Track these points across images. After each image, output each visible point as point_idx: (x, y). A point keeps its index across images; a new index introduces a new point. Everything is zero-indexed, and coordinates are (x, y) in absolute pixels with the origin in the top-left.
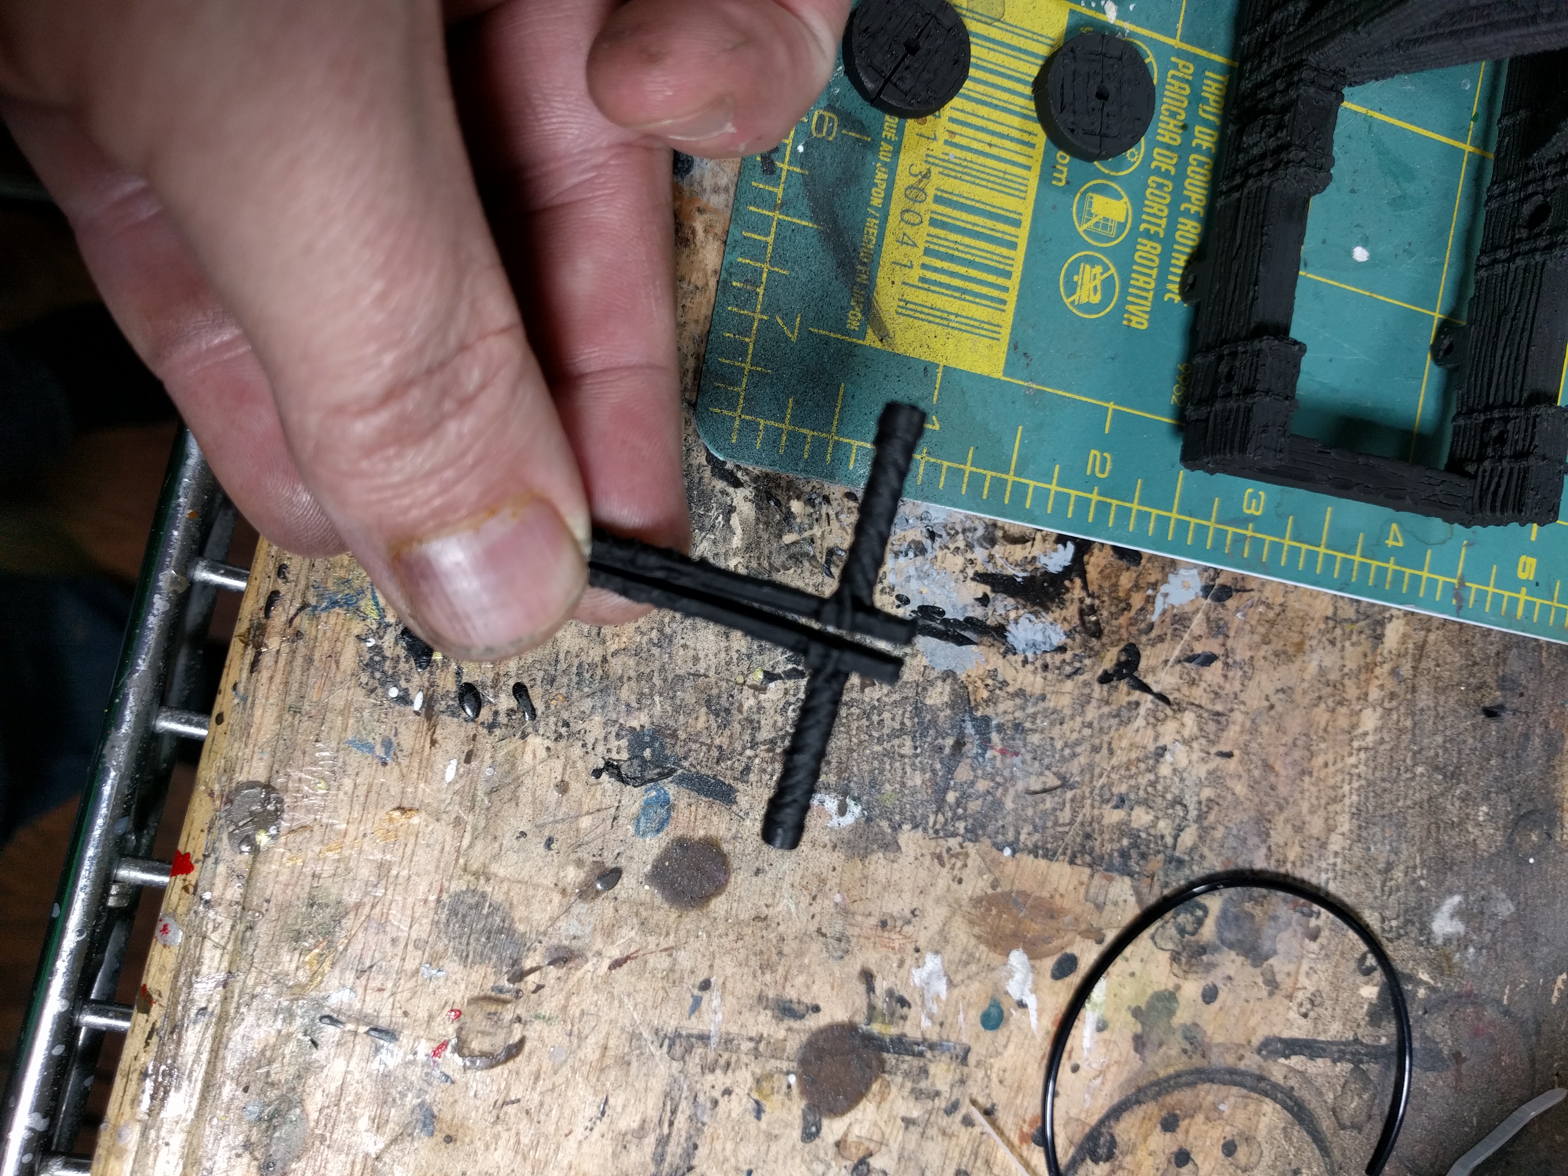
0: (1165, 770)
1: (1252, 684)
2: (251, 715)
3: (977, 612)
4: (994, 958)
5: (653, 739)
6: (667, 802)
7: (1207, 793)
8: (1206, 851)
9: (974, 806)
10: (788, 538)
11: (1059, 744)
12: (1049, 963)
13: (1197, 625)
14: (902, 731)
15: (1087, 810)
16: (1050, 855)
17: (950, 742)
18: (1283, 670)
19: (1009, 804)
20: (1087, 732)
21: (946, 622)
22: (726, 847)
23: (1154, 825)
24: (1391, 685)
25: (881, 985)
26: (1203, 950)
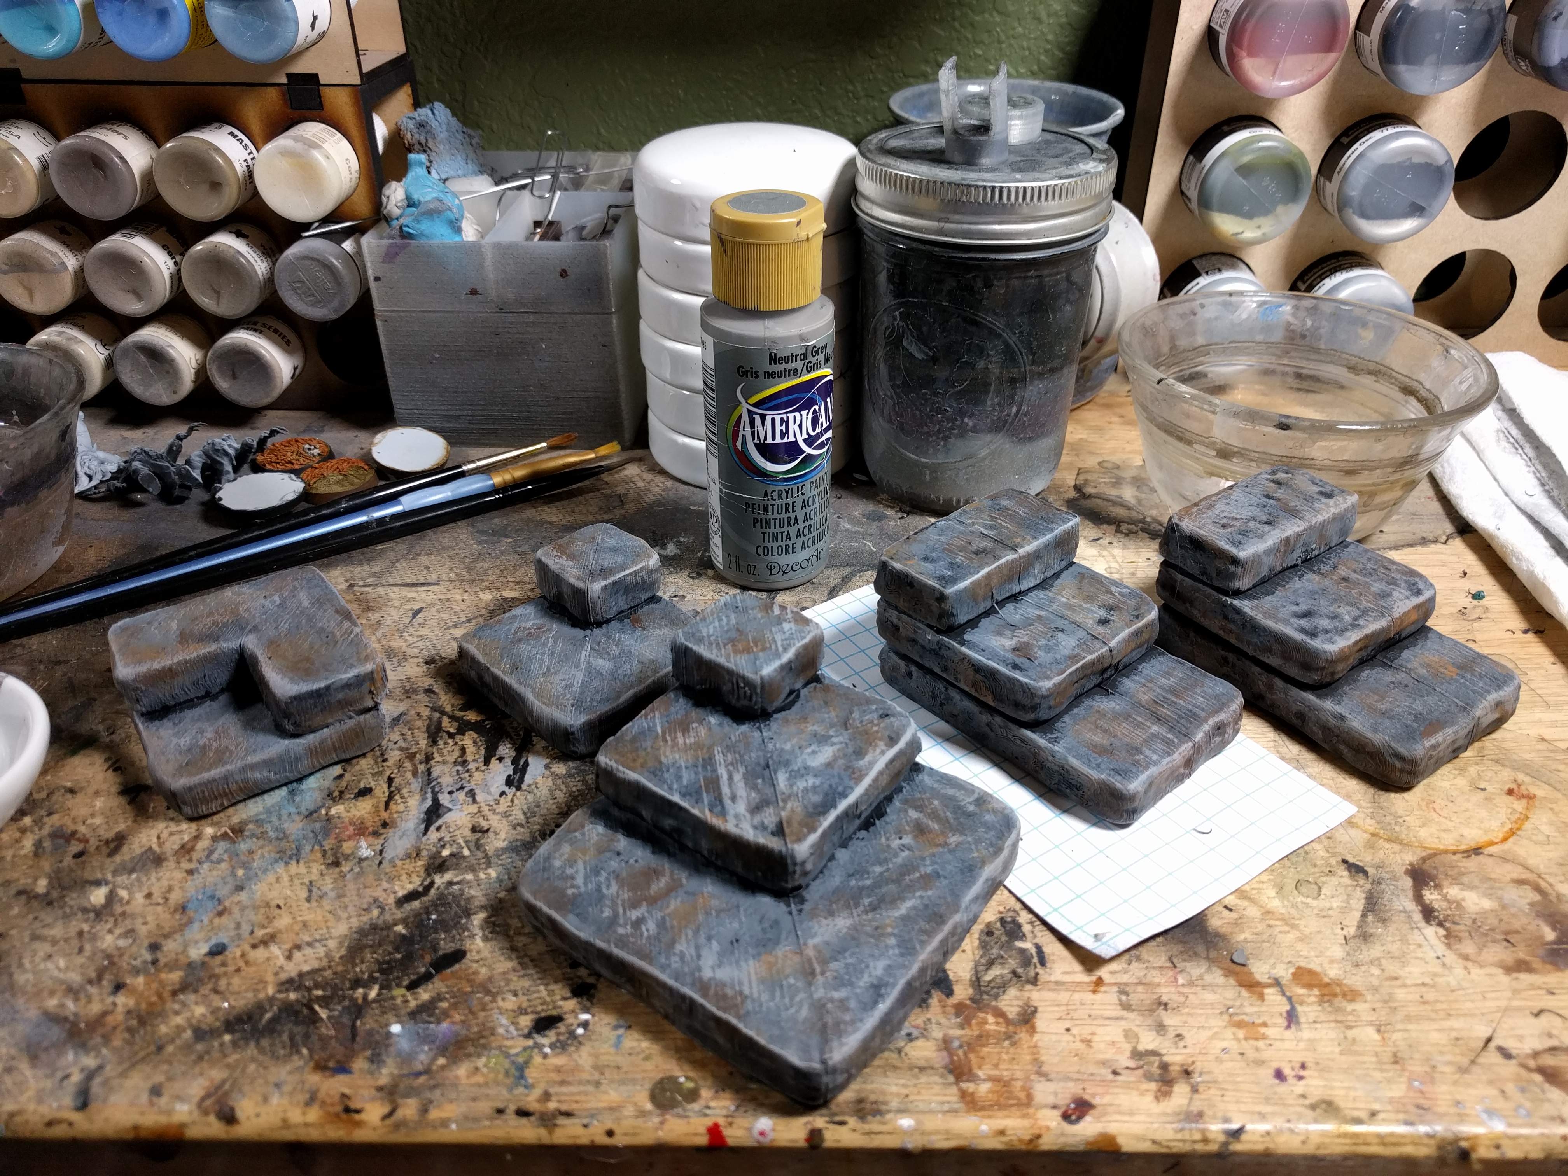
2: (604, 1109)
3: (508, 761)
10: (466, 852)
21: (515, 773)
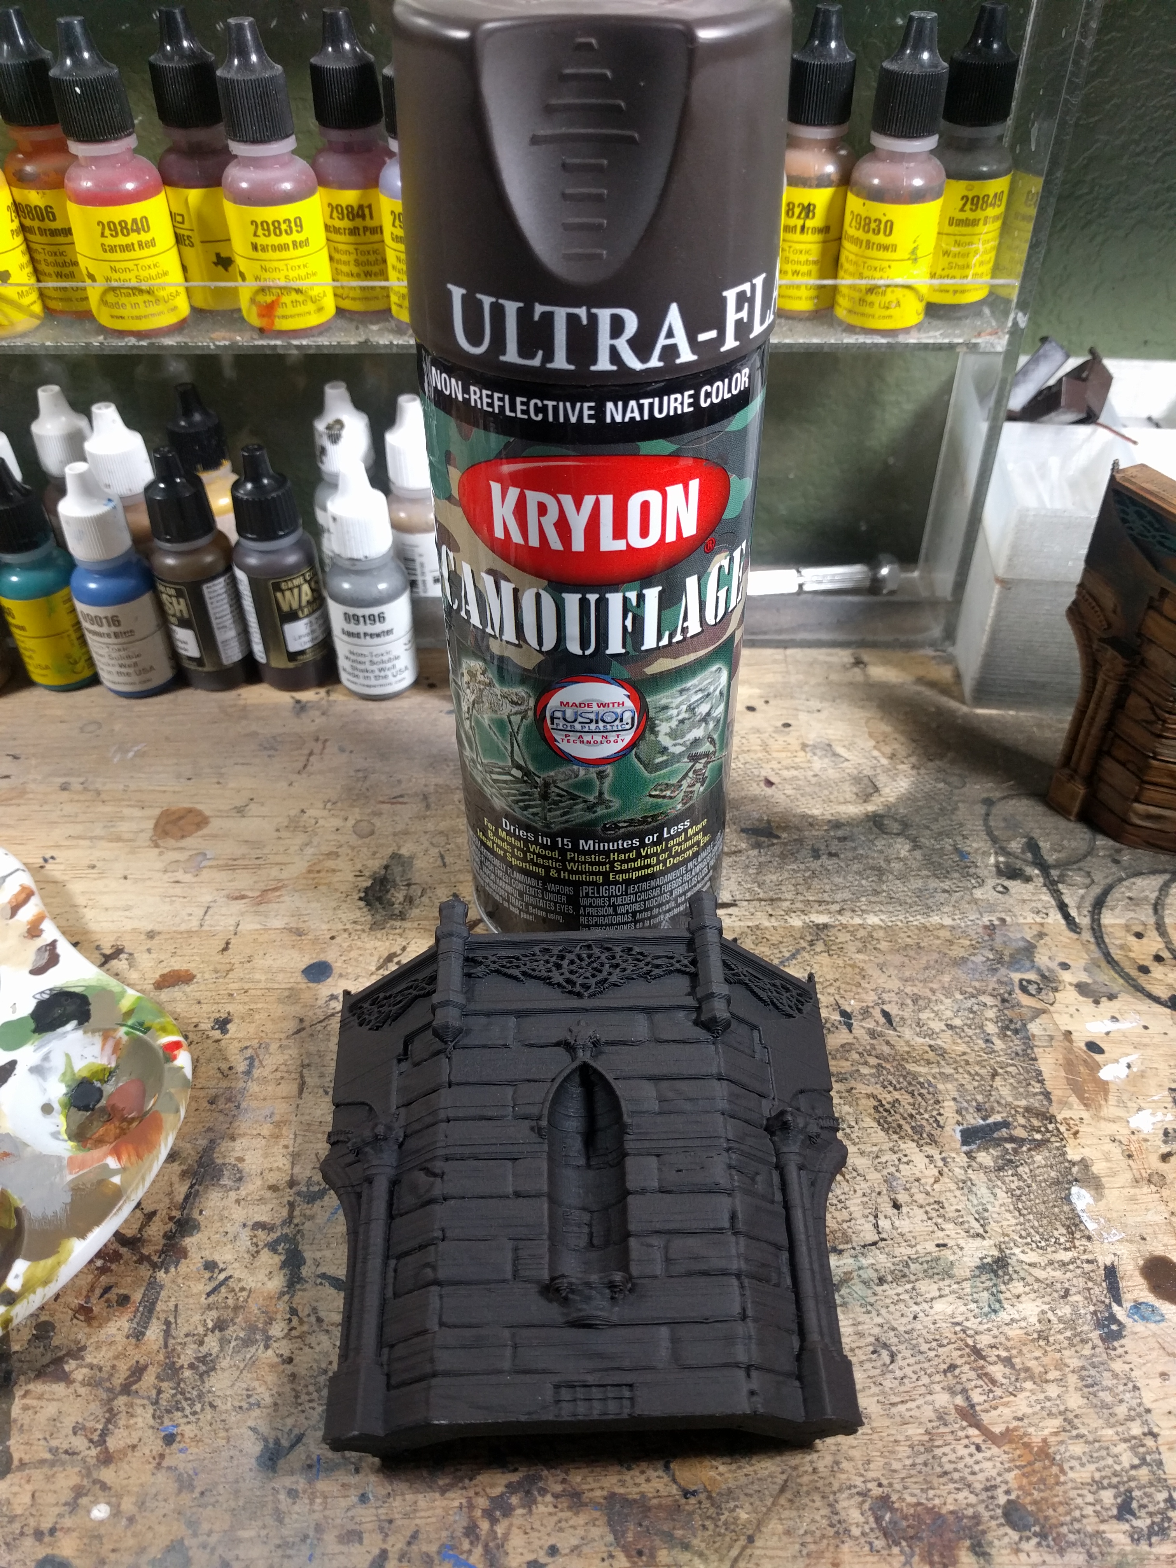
0: (957, 1022)
1: (887, 987)
4: (1112, 1088)
5: (1104, 1326)
6: (1135, 1307)
7: (959, 997)
8: (990, 988)
9: (1036, 1123)
11: (976, 1084)
12: (1097, 1057)
13: (870, 1024)
14: (1016, 1174)
15: (1002, 1059)
16: (1039, 1073)
17: (1009, 1146)
18: (870, 972)
19: (1023, 1103)
20: (961, 1070)
22: (1141, 1263)
23: (991, 1020)
24: (848, 914)
25: (1165, 1149)
26: (1043, 977)
